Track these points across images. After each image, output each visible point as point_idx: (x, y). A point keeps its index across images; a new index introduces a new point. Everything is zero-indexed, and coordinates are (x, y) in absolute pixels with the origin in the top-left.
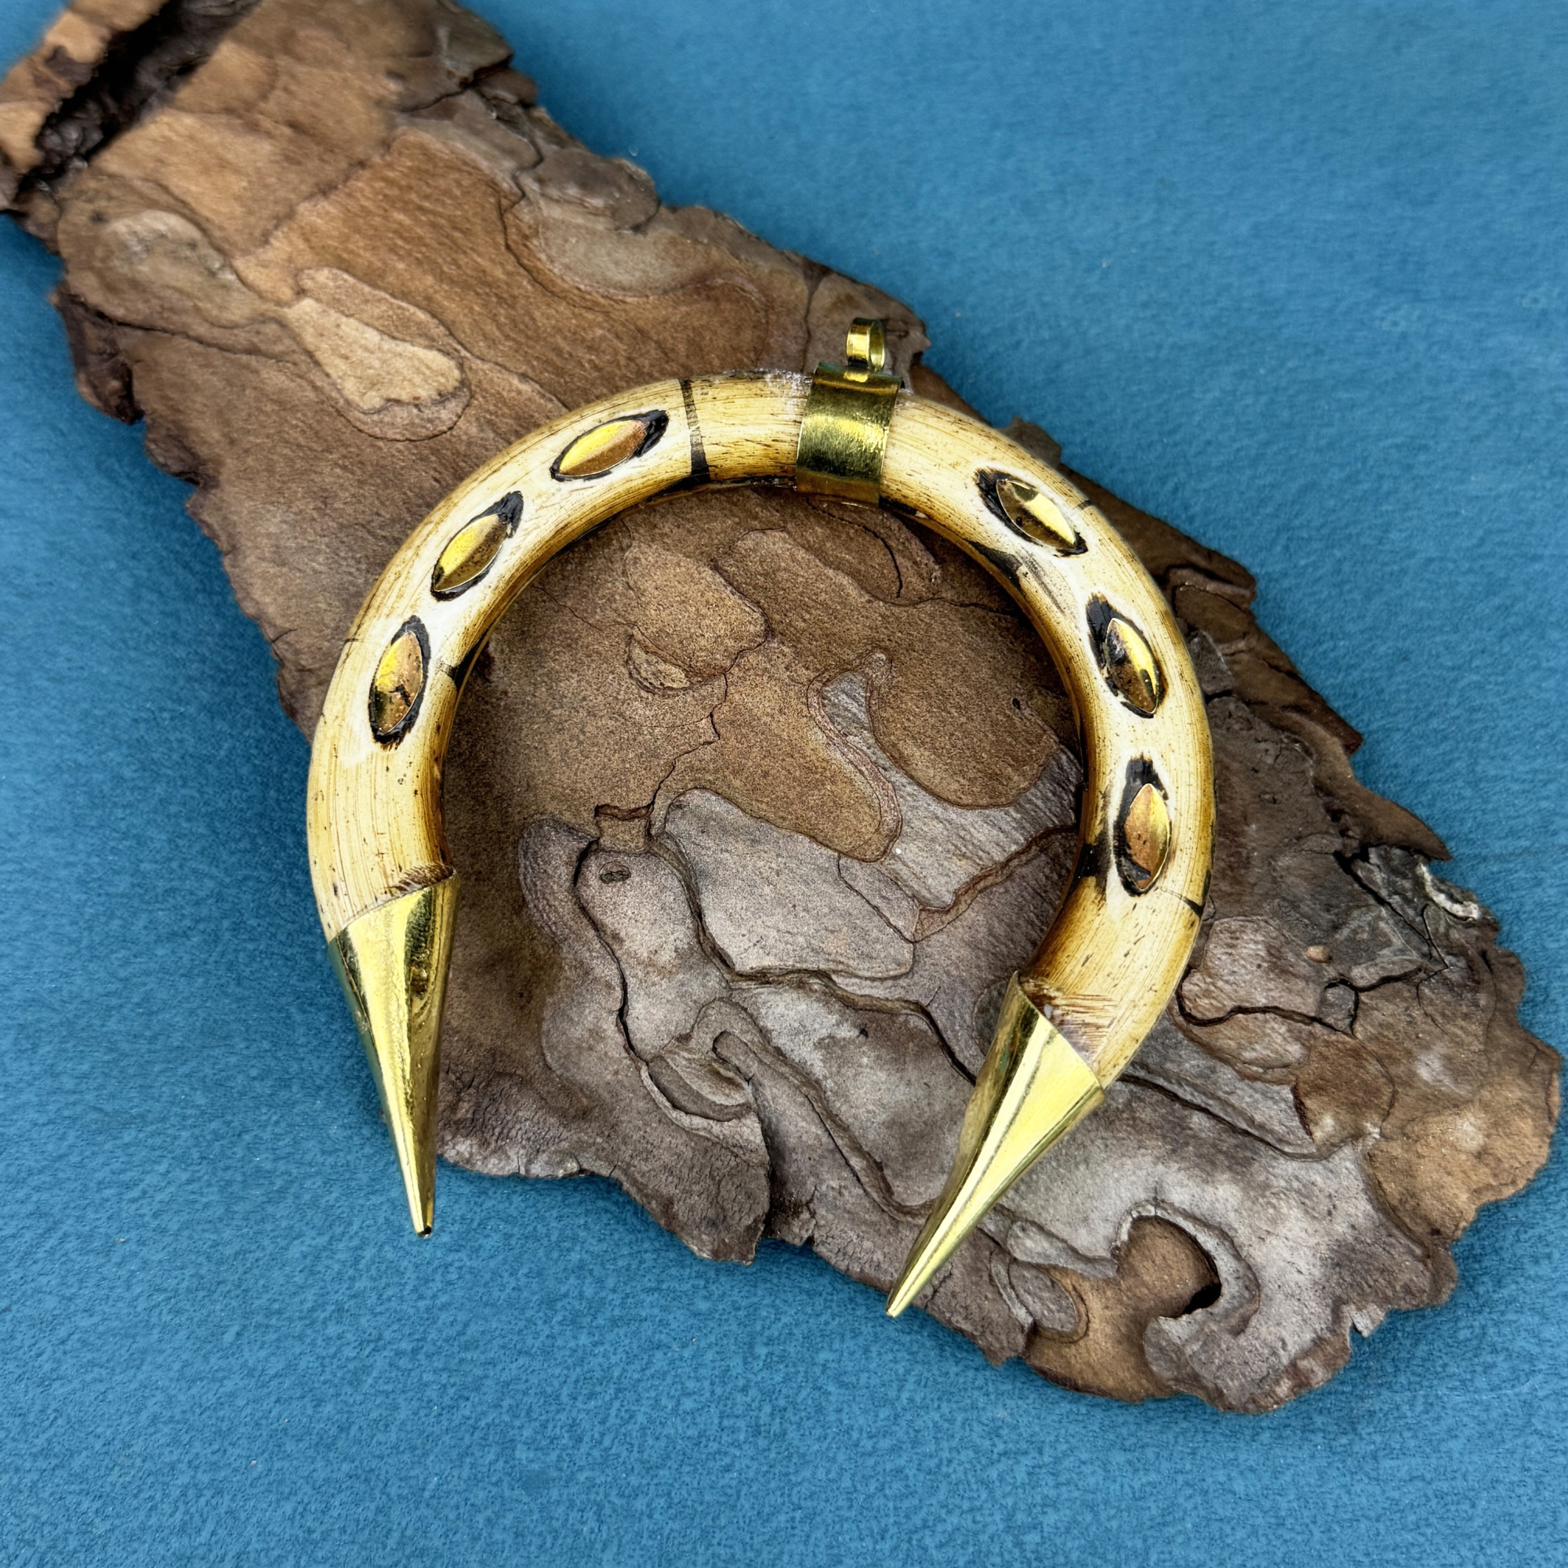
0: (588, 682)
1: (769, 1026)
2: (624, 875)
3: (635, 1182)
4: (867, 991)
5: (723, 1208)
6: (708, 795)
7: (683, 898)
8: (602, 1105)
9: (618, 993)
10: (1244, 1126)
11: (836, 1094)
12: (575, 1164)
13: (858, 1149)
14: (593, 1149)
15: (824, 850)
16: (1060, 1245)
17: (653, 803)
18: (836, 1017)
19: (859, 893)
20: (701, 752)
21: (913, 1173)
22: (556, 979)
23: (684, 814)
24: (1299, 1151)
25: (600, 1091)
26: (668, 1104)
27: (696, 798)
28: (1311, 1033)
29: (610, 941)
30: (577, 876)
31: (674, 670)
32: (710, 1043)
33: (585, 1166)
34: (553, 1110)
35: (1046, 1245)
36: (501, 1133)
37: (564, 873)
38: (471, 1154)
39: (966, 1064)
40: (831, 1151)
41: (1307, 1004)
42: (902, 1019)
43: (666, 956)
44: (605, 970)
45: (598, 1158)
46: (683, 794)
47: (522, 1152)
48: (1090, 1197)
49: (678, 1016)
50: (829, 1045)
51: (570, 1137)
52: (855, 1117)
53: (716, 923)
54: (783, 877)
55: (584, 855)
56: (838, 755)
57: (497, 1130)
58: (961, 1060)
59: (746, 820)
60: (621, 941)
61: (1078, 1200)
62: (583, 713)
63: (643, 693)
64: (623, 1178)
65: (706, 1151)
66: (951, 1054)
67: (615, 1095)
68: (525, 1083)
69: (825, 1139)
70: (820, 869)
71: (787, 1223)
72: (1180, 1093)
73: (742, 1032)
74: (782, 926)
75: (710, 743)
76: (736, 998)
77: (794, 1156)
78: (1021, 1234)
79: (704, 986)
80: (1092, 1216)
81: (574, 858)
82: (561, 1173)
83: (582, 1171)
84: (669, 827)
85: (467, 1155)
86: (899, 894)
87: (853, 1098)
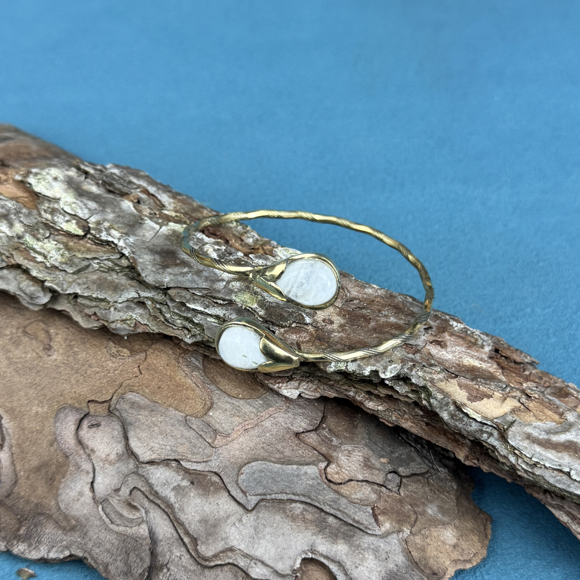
0: (90, 355)
1: (153, 482)
2: (98, 425)
3: (93, 558)
4: (194, 468)
5: (130, 566)
6: (134, 394)
7: (121, 433)
8: (81, 525)
9: (91, 475)
10: (351, 523)
11: (179, 510)
12: (68, 552)
13: (187, 533)
14: (76, 544)
15: (181, 414)
16: (272, 570)
17: (112, 398)
18: (181, 477)
19: (194, 430)
20: (133, 380)
21: (210, 541)
22: (66, 471)
23: (124, 401)
24: (374, 533)
25: (81, 518)
26: (110, 522)
27: (130, 396)
28: (381, 491)
29: (89, 453)
30: (78, 429)
31: (125, 350)
32: (128, 492)
33: (73, 553)
34: (60, 527)
35: (265, 570)
36: (38, 540)
37: (73, 428)
38: (25, 550)
39: (235, 496)
40: (177, 539)
41: (379, 479)
42: (209, 478)
43: (113, 457)
44: (87, 466)
45: (79, 548)
46: (125, 394)
47: (46, 548)
48: (284, 549)
49: (116, 481)
50: (177, 489)
51: (67, 539)
52: (187, 519)
53: (134, 444)
54: (163, 424)
55: (81, 421)
56: (190, 381)
57: (36, 539)
58: (233, 494)
59: (148, 403)
60: (95, 452)
61: (279, 550)
62: (86, 366)
63: (112, 358)
64: (88, 556)
65: (124, 541)
66: (229, 492)
67: (87, 519)
68: (49, 517)
69: (175, 534)
70: (178, 421)
71: (157, 574)
72: (324, 509)
73: (142, 486)
74: (161, 443)
75: (137, 376)
76: (140, 471)
77: (162, 543)
78: (254, 566)
79: (127, 467)
80: (286, 556)
81: (78, 421)
82: (62, 557)
83: (71, 556)
84: (118, 406)
85: (22, 550)
86: (210, 429)
87: (186, 511)
